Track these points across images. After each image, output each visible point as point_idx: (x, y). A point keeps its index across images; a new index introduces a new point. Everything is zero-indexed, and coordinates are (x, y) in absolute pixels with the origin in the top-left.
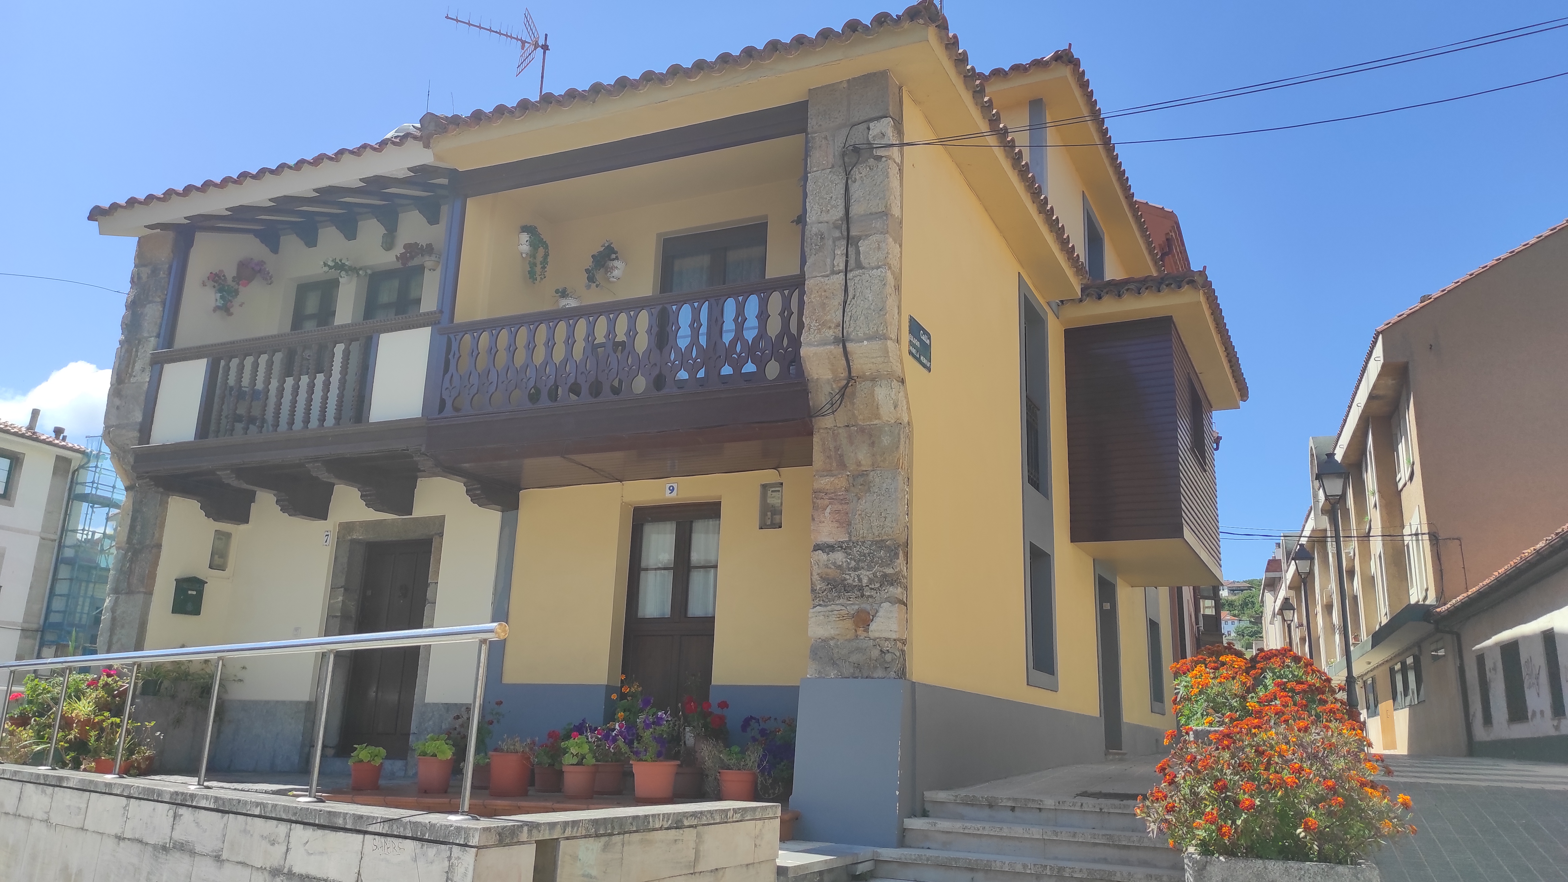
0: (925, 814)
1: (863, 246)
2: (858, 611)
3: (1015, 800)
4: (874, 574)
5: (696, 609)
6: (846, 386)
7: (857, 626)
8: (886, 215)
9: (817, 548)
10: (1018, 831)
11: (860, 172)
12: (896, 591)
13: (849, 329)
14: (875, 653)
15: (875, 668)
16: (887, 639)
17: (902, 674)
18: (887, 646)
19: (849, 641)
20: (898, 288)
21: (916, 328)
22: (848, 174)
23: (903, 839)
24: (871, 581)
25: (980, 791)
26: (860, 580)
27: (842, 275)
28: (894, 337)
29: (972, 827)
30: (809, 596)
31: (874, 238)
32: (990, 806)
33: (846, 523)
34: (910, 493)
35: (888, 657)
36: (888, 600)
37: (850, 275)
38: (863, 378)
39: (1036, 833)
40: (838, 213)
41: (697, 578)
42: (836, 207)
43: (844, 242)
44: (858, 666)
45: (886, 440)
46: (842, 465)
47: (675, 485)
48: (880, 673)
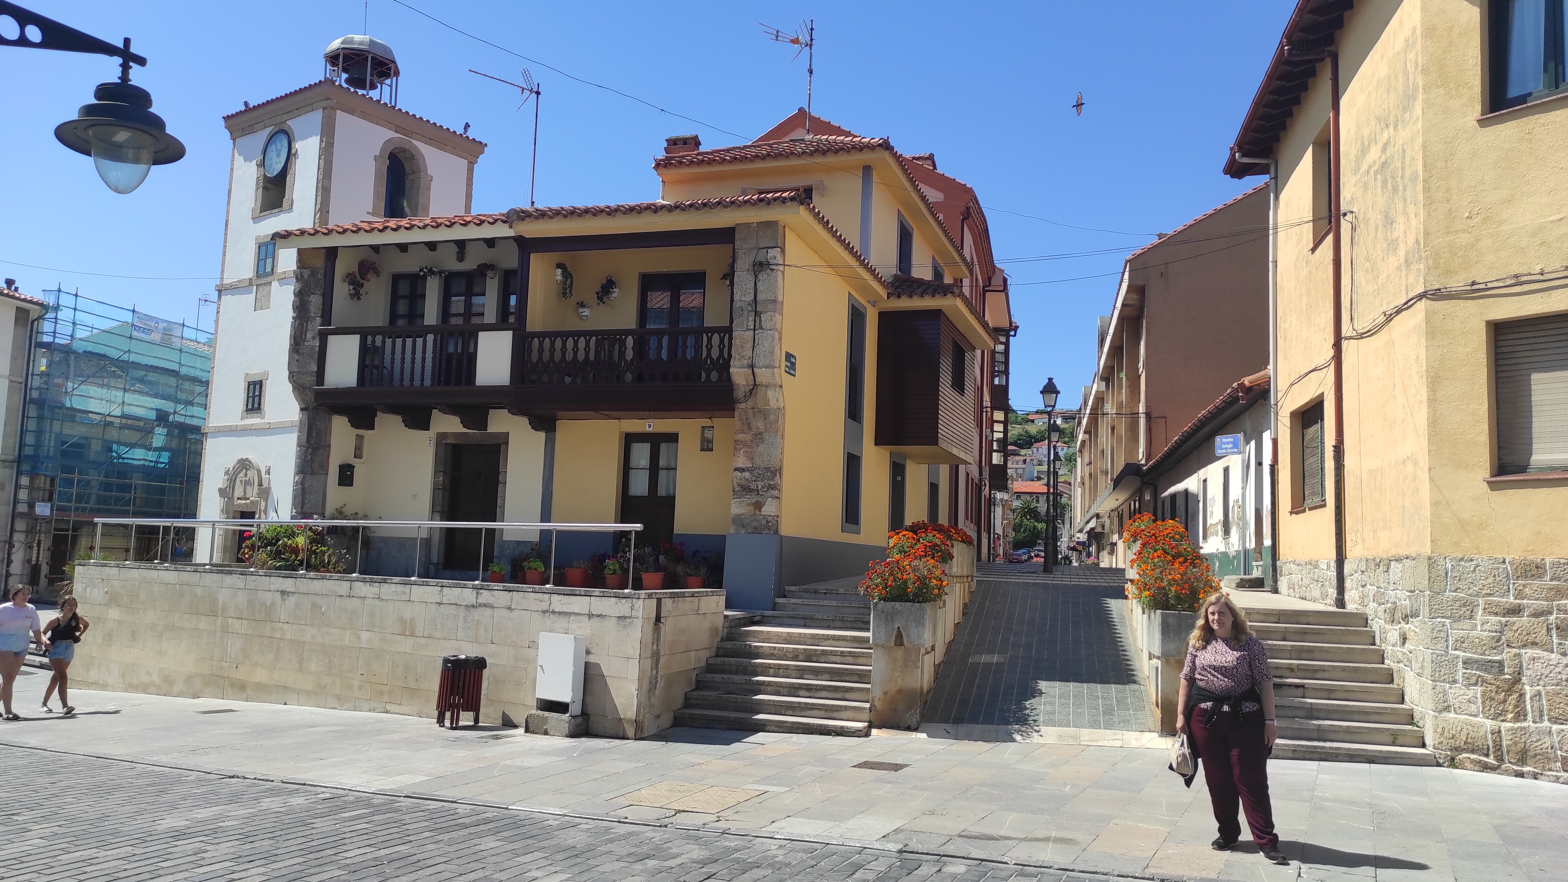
0: (785, 597)
1: (764, 317)
2: (756, 501)
3: (826, 589)
4: (765, 484)
5: (662, 491)
6: (753, 389)
7: (755, 509)
8: (776, 302)
9: (736, 469)
10: (827, 603)
11: (762, 276)
12: (775, 493)
13: (755, 361)
14: (764, 522)
15: (764, 529)
16: (770, 516)
17: (776, 532)
18: (770, 519)
19: (751, 516)
20: (780, 339)
21: (789, 357)
22: (756, 277)
23: (774, 607)
24: (763, 487)
25: (811, 587)
26: (757, 486)
27: (752, 332)
28: (777, 366)
29: (806, 601)
30: (732, 493)
31: (769, 314)
32: (815, 592)
33: (751, 458)
34: (783, 443)
35: (770, 524)
36: (771, 497)
37: (756, 332)
38: (762, 385)
39: (834, 603)
40: (751, 297)
41: (662, 475)
42: (749, 293)
43: (754, 314)
44: (755, 528)
45: (772, 417)
46: (750, 428)
47: (652, 424)
48: (766, 531)
